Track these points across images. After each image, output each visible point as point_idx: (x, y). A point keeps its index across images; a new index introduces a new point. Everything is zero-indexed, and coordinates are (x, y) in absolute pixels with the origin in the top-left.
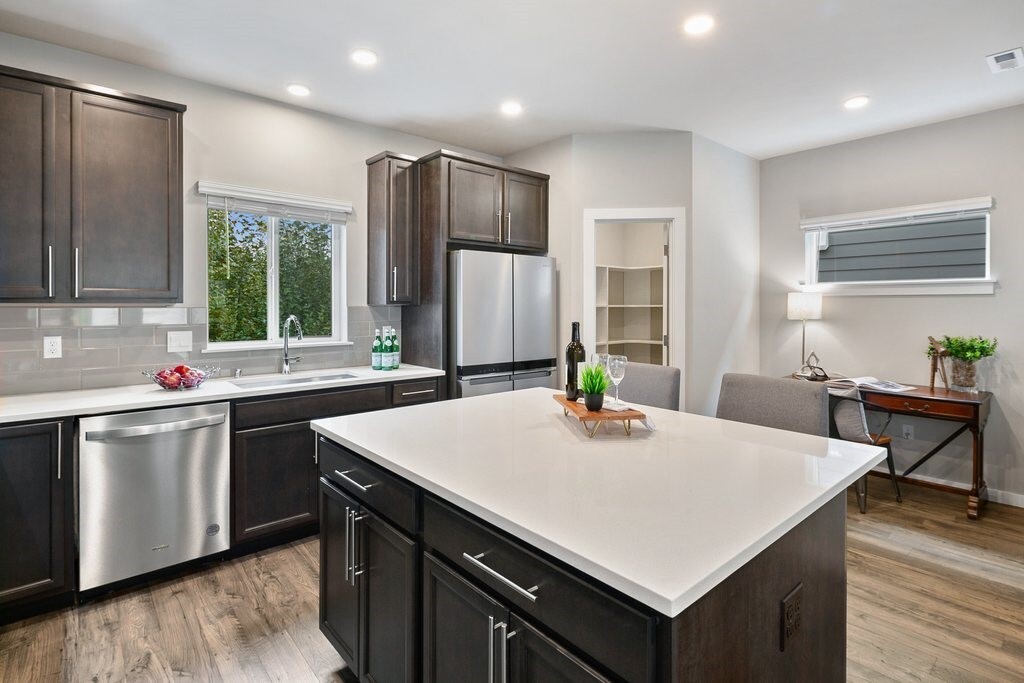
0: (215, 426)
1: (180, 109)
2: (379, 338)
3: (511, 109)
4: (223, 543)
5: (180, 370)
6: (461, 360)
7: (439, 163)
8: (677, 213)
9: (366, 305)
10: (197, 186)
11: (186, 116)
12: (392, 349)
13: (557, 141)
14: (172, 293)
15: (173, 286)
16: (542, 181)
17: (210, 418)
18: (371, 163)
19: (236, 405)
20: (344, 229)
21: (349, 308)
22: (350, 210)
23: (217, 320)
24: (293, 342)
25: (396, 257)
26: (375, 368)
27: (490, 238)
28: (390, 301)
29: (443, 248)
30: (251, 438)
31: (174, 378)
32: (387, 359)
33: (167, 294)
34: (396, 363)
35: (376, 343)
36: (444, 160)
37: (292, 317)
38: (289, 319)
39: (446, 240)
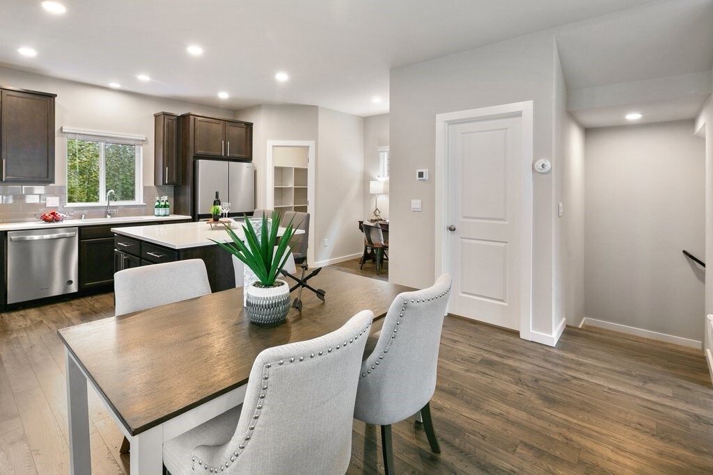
0: (71, 237)
1: (52, 96)
2: (158, 201)
3: (223, 96)
4: (74, 288)
5: (53, 214)
6: (200, 212)
7: (189, 119)
8: (311, 143)
9: (153, 185)
10: (62, 129)
11: (56, 98)
12: (165, 206)
13: (256, 107)
14: (50, 179)
15: (50, 176)
16: (249, 126)
17: (68, 234)
18: (156, 116)
19: (81, 229)
20: (141, 147)
21: (144, 187)
22: (144, 139)
23: (72, 196)
24: (113, 203)
25: (167, 161)
26: (156, 216)
27: (218, 153)
28: (164, 183)
29: (191, 159)
30: (88, 244)
31: (51, 217)
32: (162, 211)
33: (46, 179)
34: (167, 213)
35: (157, 204)
36: (191, 116)
37: (112, 191)
38: (109, 192)
39: (192, 155)
